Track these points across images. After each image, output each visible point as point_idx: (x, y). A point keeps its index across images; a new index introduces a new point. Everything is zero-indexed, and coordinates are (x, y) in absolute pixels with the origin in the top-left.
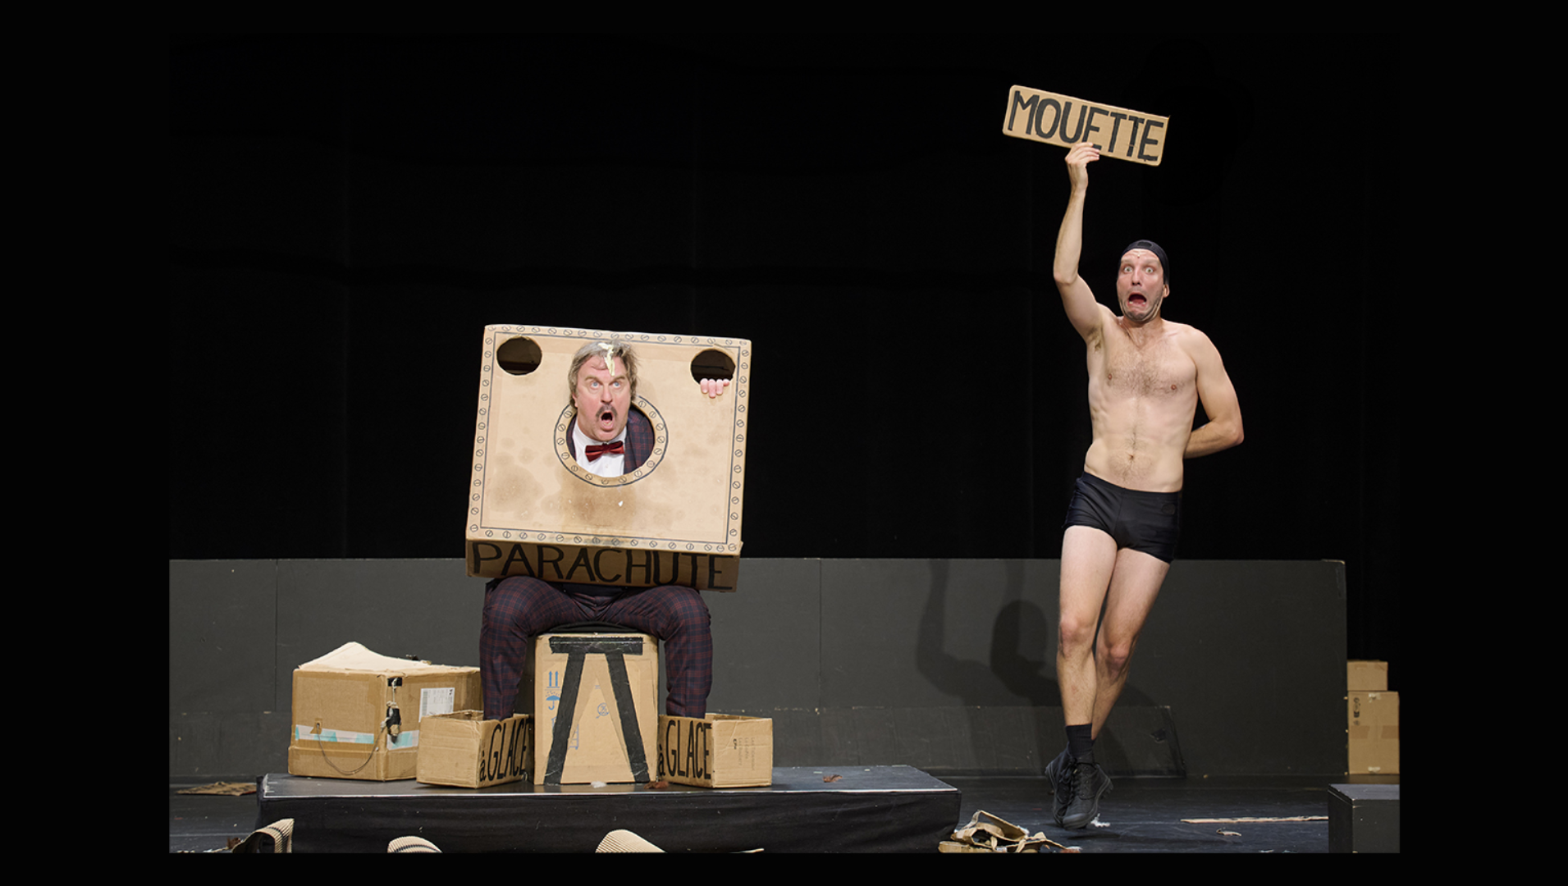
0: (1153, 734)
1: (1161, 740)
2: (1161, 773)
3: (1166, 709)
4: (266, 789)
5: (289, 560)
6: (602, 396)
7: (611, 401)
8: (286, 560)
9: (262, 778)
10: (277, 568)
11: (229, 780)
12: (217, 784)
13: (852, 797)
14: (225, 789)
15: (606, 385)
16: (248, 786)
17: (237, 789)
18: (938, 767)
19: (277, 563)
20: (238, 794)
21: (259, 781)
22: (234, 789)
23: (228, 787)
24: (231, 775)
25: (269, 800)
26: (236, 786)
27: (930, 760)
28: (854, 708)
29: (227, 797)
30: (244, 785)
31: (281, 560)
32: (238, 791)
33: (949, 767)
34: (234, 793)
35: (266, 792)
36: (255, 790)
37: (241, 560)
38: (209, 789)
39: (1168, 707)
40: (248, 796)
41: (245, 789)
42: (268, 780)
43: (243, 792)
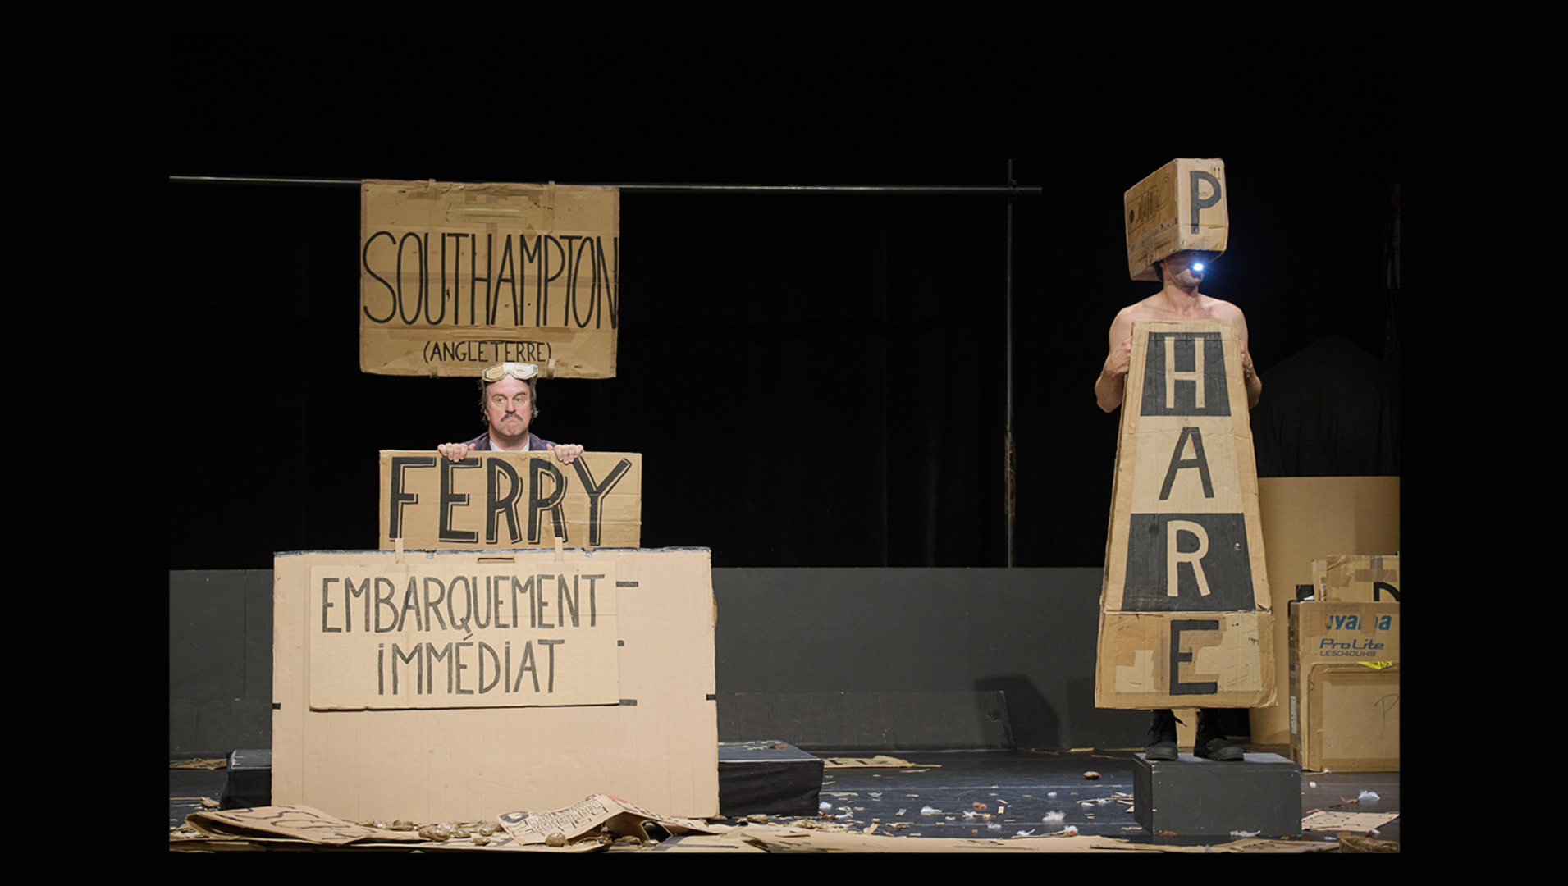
0: (989, 715)
1: (996, 719)
2: (996, 747)
3: (1000, 694)
4: (234, 762)
5: (255, 570)
6: (507, 407)
7: (515, 411)
8: (252, 570)
9: (231, 753)
10: (245, 577)
11: (205, 757)
12: (195, 760)
13: (731, 766)
14: (201, 764)
15: (510, 399)
16: (221, 762)
17: (211, 764)
18: (807, 744)
19: (245, 573)
20: (212, 768)
21: (228, 757)
22: (209, 765)
23: (204, 763)
24: (207, 753)
25: (235, 771)
26: (211, 761)
27: (801, 738)
28: (737, 694)
29: (204, 770)
30: (218, 761)
31: (248, 570)
32: (212, 766)
33: (817, 744)
34: (209, 768)
35: (233, 764)
36: (225, 765)
37: (214, 571)
38: (188, 764)
39: (1002, 692)
40: (221, 770)
41: (218, 764)
42: (236, 755)
43: (216, 766)
